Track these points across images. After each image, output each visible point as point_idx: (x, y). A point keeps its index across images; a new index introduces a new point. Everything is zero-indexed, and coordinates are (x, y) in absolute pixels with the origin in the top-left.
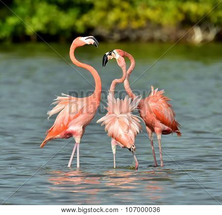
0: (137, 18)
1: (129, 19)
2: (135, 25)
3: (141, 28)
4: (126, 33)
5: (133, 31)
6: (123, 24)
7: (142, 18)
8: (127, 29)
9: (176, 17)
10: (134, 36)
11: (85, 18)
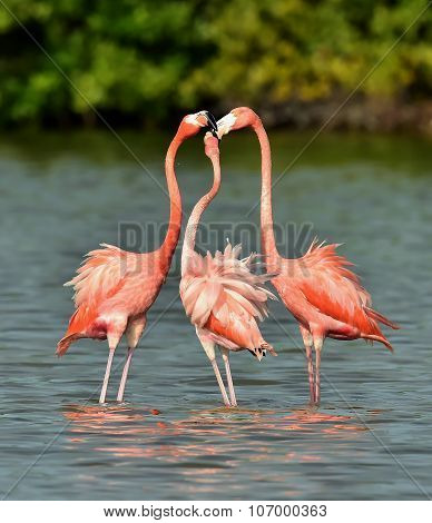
0: (312, 78)
1: (295, 80)
2: (307, 93)
3: (320, 101)
4: (288, 111)
5: (304, 106)
6: (282, 92)
7: (323, 78)
8: (290, 101)
9: (395, 77)
10: (303, 117)
11: (199, 77)
